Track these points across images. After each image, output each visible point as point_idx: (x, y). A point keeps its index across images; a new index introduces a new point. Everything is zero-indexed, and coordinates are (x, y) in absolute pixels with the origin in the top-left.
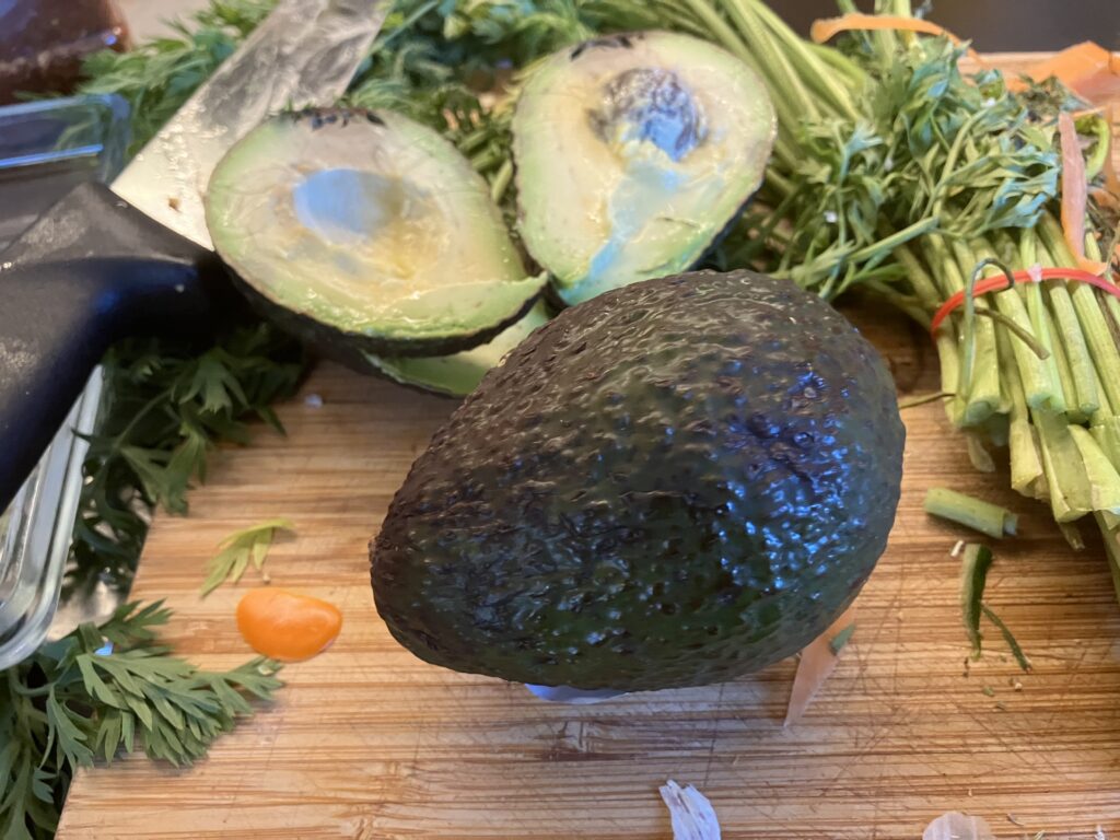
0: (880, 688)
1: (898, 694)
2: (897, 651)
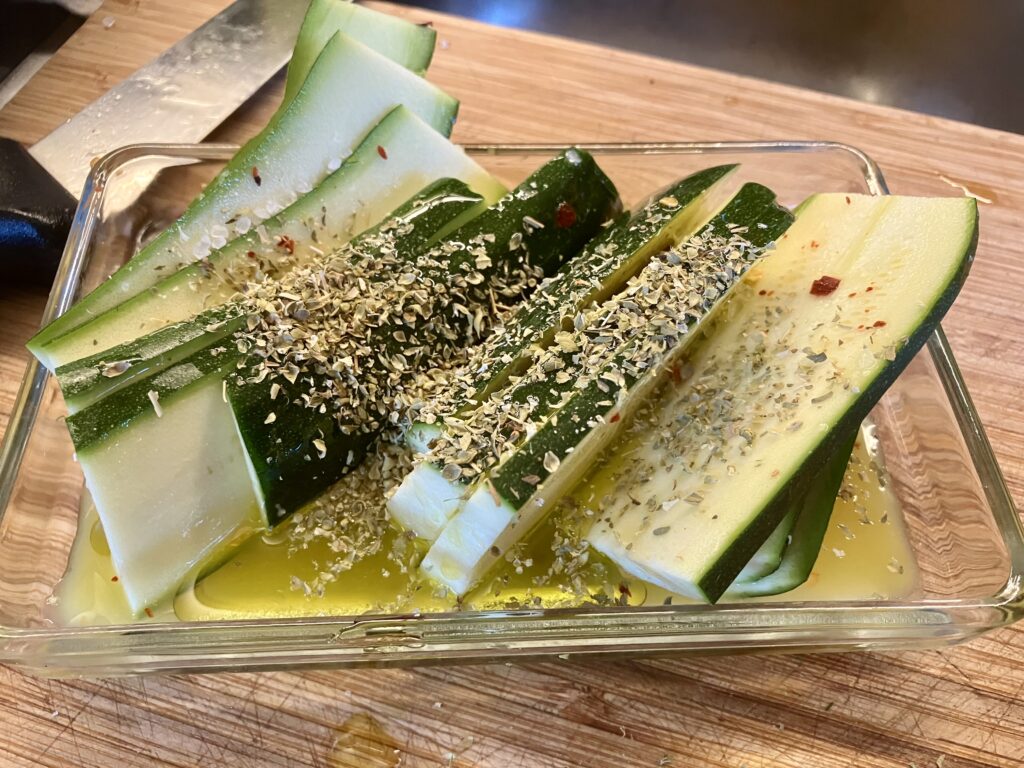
0: (257, 716)
1: (268, 727)
2: (297, 687)
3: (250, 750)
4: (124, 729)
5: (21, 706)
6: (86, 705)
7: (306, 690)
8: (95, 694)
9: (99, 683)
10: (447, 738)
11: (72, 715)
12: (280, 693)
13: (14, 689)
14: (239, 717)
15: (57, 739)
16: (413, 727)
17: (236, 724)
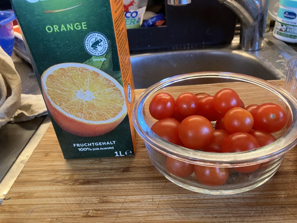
3: (157, 209)
4: (129, 213)
5: (105, 216)
6: (119, 212)
7: (163, 196)
8: (120, 210)
9: (120, 207)
10: (196, 196)
11: (117, 214)
12: (158, 199)
13: (102, 214)
14: (152, 205)
15: (116, 219)
16: (188, 196)
17: (152, 206)
